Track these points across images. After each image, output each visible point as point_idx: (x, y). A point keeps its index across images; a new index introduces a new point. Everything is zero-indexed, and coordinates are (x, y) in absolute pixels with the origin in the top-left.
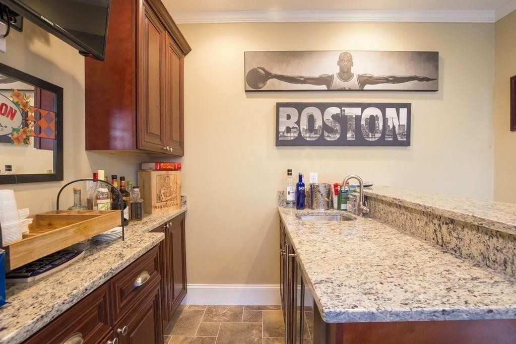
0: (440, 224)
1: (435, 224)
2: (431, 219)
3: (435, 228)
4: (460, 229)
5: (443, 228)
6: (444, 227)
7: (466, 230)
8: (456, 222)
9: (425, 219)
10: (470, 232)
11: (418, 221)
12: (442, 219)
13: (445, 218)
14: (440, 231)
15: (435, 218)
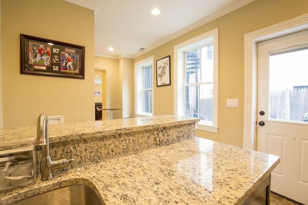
0: (158, 133)
1: (155, 135)
2: (152, 132)
3: (155, 137)
4: (168, 130)
5: (159, 135)
6: (161, 134)
7: (171, 129)
8: (167, 128)
9: (147, 134)
10: (172, 130)
11: (141, 139)
12: (160, 130)
13: (161, 128)
14: (158, 137)
15: (155, 131)
